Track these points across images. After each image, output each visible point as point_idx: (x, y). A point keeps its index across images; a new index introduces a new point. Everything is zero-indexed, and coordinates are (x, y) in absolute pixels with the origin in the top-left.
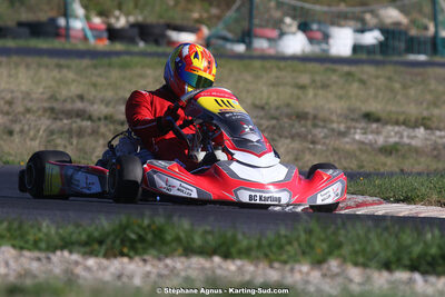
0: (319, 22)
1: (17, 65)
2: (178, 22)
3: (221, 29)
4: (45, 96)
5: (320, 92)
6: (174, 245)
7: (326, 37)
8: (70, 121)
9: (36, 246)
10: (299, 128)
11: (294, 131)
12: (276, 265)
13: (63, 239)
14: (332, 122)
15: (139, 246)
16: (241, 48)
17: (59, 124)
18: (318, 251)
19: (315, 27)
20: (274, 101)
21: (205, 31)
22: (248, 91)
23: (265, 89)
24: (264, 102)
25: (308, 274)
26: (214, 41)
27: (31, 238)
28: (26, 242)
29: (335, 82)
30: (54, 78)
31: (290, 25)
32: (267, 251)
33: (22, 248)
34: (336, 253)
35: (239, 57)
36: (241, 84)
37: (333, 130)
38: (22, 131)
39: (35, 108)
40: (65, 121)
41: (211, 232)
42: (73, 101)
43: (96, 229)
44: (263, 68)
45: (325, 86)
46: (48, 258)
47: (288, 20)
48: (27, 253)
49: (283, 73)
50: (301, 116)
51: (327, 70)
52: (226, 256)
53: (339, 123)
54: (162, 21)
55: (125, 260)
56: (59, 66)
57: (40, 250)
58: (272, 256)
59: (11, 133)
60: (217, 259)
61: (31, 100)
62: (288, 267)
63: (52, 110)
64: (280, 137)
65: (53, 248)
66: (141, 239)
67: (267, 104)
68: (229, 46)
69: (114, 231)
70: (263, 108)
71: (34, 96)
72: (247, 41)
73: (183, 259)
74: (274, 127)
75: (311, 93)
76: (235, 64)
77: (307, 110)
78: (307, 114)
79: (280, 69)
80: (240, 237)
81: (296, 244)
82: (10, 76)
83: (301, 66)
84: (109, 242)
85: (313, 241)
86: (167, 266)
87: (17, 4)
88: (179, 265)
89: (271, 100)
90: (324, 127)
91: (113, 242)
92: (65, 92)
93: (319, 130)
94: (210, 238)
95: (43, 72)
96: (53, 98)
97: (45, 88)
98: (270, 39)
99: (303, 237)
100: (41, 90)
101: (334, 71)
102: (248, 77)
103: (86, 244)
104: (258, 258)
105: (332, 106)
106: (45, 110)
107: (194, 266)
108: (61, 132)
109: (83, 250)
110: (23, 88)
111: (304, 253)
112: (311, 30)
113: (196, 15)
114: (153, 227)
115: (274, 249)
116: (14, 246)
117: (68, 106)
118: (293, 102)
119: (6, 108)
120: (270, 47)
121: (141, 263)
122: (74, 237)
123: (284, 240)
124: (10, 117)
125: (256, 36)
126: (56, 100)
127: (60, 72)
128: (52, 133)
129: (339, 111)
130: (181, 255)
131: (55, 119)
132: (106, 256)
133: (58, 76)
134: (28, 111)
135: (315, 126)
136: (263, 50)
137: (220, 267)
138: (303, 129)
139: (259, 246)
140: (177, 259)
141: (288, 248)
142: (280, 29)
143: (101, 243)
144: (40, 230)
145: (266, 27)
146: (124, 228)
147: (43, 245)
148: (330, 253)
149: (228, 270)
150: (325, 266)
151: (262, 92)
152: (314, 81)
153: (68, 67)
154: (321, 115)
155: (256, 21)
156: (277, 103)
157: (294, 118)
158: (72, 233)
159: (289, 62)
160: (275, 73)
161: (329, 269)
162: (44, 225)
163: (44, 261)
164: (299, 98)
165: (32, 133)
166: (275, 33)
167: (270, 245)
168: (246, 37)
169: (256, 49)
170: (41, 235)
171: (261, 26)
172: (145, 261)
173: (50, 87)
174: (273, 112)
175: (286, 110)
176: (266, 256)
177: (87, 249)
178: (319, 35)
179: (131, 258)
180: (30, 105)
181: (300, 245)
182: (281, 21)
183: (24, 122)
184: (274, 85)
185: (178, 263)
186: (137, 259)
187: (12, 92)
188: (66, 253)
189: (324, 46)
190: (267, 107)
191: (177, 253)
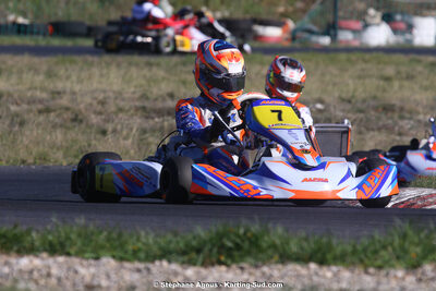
0: (402, 13)
1: (108, 65)
2: (264, 17)
3: (306, 23)
4: (137, 95)
5: (406, 83)
6: (270, 252)
7: (410, 27)
8: (161, 119)
9: (134, 256)
10: (385, 120)
11: (381, 123)
12: (371, 270)
13: (161, 248)
14: (418, 113)
15: (236, 253)
16: (326, 41)
17: (151, 122)
18: (413, 255)
19: (398, 17)
20: (360, 94)
21: (291, 24)
22: (335, 84)
23: (350, 82)
24: (350, 94)
25: (403, 279)
26: (299, 34)
27: (130, 248)
28: (126, 252)
29: (420, 73)
30: (145, 77)
31: (374, 17)
32: (362, 256)
33: (121, 259)
34: (430, 257)
35: (324, 50)
36: (328, 78)
37: (419, 121)
38: (114, 131)
39: (127, 108)
40: (157, 120)
41: (306, 239)
42: (164, 100)
43: (194, 238)
44: (349, 60)
45: (410, 77)
46: (148, 270)
47: (372, 12)
48: (127, 265)
49: (369, 66)
50: (387, 109)
51: (411, 61)
52: (322, 262)
53: (425, 114)
54: (248, 16)
55: (223, 268)
56: (149, 65)
57: (140, 260)
58: (367, 261)
59: (104, 133)
60: (313, 266)
61: (123, 100)
62: (383, 272)
63: (144, 108)
64: (368, 129)
65: (151, 258)
66: (238, 247)
67: (353, 97)
68: (314, 39)
69: (211, 240)
70: (349, 102)
71: (126, 96)
72: (332, 32)
73: (280, 266)
74: (361, 120)
75: (396, 84)
76: (321, 57)
77: (393, 102)
78: (393, 105)
79: (365, 61)
80: (334, 241)
81: (390, 249)
82: (102, 75)
83: (385, 57)
84: (206, 250)
85: (407, 244)
86: (264, 274)
87: (107, 4)
88: (276, 273)
89: (357, 94)
90: (410, 119)
91: (211, 250)
92: (155, 91)
93: (406, 121)
94: (305, 245)
95: (134, 71)
96: (144, 97)
97: (136, 87)
98: (354, 31)
99: (397, 241)
100: (132, 89)
101: (419, 61)
102: (334, 70)
103: (184, 253)
104: (353, 264)
105: (418, 97)
106: (137, 109)
107: (290, 273)
108: (153, 130)
109: (181, 259)
110: (115, 88)
111: (398, 258)
112: (395, 21)
113: (281, 9)
114: (249, 235)
115: (369, 255)
116: (114, 257)
117: (160, 105)
118: (379, 94)
119: (99, 108)
120: (355, 39)
121: (238, 271)
122: (172, 246)
123: (378, 246)
124: (103, 117)
125: (342, 29)
126: (147, 98)
127: (150, 70)
128: (144, 131)
129: (425, 102)
130: (277, 262)
131: (147, 118)
132: (204, 265)
133: (148, 74)
134: (121, 110)
135: (402, 118)
136: (347, 42)
137: (317, 274)
138: (390, 122)
139: (354, 252)
140: (273, 266)
141: (383, 253)
142: (364, 20)
143: (199, 251)
144: (138, 240)
145: (351, 18)
146: (220, 236)
147: (142, 255)
148: (424, 257)
149: (324, 277)
150: (420, 271)
151: (348, 85)
152: (398, 73)
153: (158, 65)
154: (407, 107)
155: (341, 14)
156: (363, 95)
157: (380, 109)
158: (170, 242)
159: (375, 54)
160: (361, 65)
161: (423, 273)
162: (143, 233)
163: (145, 272)
164: (384, 90)
165: (125, 133)
166: (359, 25)
167: (365, 250)
168: (331, 29)
169: (341, 42)
170: (140, 245)
171: (345, 19)
172: (242, 268)
173: (141, 86)
174: (359, 105)
175: (372, 103)
176: (361, 261)
177: (186, 258)
178: (403, 26)
179: (228, 266)
180: (122, 104)
181: (394, 249)
182: (365, 13)
183: (116, 121)
184: (360, 77)
185: (275, 271)
186: (234, 266)
187: (104, 91)
188: (165, 263)
189: (408, 36)
190: (353, 101)
191: (274, 260)
